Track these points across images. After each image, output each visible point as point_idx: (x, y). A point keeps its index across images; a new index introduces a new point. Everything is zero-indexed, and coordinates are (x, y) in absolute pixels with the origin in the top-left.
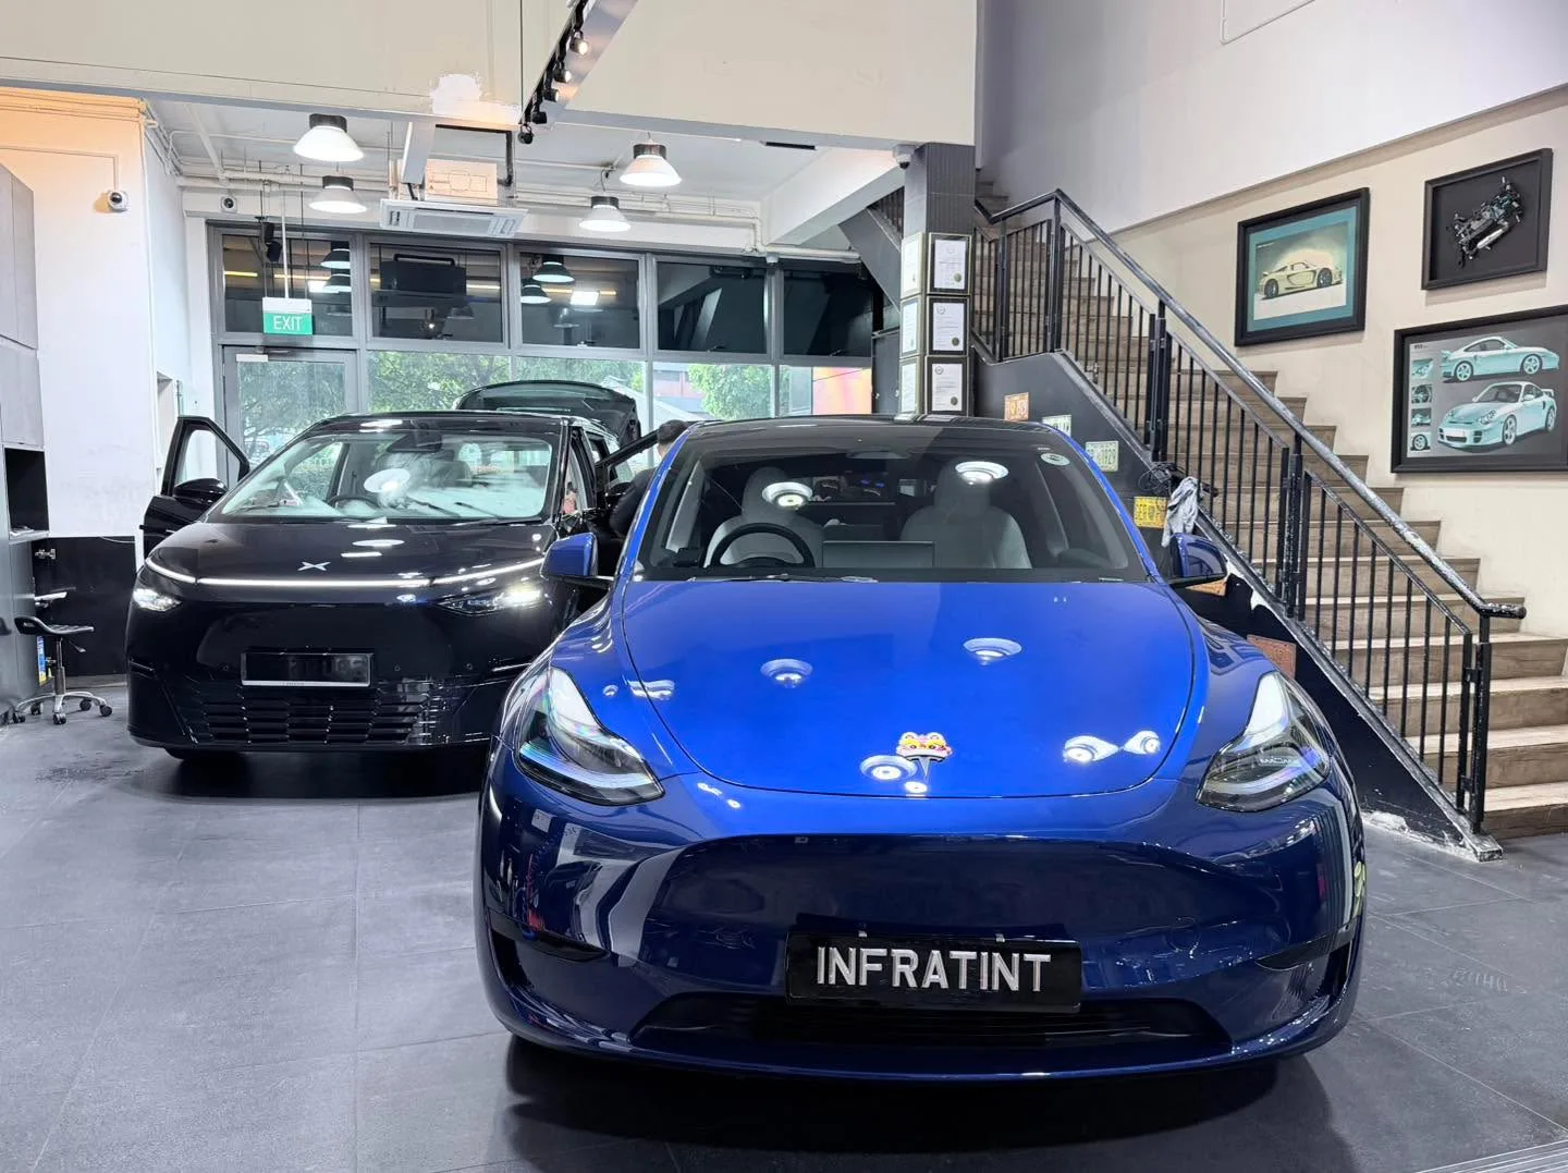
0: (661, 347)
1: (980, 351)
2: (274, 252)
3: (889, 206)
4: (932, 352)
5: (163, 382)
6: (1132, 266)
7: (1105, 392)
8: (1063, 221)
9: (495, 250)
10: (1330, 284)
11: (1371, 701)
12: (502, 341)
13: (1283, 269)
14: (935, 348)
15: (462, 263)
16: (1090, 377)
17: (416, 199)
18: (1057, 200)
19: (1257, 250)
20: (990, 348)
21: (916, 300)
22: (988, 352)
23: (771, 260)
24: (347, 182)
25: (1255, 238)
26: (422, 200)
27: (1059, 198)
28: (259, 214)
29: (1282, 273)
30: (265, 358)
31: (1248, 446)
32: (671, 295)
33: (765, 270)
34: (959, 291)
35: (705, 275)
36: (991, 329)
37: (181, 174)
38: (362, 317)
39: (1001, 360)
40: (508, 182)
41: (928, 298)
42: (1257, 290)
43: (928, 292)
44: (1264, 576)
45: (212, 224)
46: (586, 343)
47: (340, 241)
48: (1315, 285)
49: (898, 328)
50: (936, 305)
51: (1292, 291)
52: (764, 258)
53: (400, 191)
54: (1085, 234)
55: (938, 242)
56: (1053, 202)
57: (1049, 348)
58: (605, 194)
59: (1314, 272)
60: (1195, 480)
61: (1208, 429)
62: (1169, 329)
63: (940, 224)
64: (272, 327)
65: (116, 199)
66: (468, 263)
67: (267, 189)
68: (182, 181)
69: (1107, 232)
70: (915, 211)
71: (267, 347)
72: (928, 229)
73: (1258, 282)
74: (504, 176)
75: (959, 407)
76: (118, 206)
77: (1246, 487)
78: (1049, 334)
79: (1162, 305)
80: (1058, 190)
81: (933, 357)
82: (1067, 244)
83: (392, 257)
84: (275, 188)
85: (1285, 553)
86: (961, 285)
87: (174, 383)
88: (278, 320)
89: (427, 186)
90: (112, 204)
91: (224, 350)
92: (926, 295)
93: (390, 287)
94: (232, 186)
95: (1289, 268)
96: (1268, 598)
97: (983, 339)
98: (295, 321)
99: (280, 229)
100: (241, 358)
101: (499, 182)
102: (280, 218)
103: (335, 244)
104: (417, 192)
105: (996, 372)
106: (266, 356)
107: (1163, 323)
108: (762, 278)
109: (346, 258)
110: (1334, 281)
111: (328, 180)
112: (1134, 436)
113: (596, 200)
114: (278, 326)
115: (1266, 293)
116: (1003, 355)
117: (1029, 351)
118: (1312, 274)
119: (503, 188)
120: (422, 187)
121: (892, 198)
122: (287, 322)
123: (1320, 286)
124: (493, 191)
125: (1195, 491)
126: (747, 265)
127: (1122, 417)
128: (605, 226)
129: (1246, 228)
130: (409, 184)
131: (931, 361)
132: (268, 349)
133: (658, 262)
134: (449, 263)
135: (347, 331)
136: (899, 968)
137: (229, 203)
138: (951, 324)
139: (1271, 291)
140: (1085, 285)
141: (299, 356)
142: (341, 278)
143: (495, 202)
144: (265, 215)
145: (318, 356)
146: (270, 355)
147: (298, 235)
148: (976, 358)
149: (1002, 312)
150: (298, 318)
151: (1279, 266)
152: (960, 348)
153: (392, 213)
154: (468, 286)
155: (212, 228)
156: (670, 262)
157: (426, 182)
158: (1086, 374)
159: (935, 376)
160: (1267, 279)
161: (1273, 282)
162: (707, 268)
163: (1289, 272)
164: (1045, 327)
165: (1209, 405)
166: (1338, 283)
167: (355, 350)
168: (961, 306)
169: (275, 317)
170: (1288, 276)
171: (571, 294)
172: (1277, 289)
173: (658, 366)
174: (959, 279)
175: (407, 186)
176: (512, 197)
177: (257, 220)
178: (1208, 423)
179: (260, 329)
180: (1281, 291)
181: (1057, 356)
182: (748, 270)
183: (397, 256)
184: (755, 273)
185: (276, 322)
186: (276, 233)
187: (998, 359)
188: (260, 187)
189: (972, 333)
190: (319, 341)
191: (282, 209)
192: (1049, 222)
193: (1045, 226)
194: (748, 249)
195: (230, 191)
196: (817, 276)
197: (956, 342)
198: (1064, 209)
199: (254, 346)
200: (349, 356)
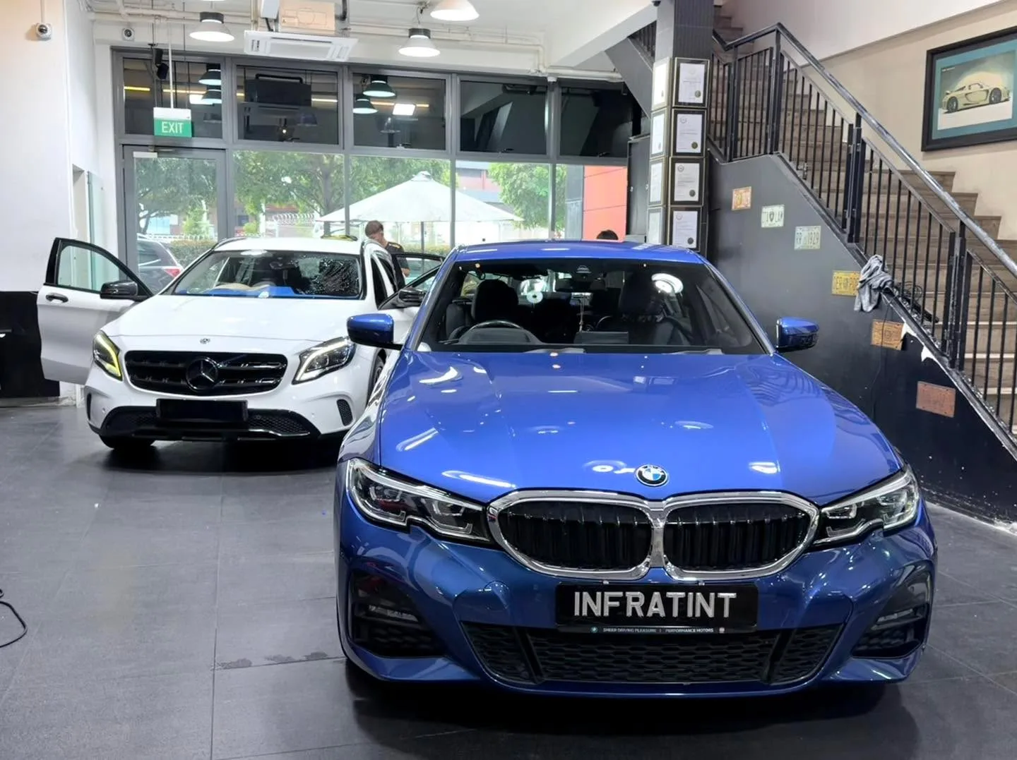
0: (462, 149)
1: (714, 153)
2: (163, 71)
3: (644, 37)
4: (675, 153)
5: (77, 173)
6: (836, 85)
7: (812, 187)
8: (782, 48)
9: (332, 70)
10: (1000, 101)
11: (1013, 435)
12: (338, 144)
13: (962, 89)
14: (678, 151)
15: (308, 80)
16: (800, 174)
17: (272, 30)
18: (778, 32)
19: (942, 73)
20: (722, 150)
21: (663, 112)
22: (720, 153)
23: (551, 79)
24: (218, 16)
25: (941, 63)
26: (277, 31)
27: (780, 30)
28: (151, 42)
29: (960, 92)
30: (154, 155)
31: (924, 232)
32: (471, 108)
33: (547, 87)
34: (699, 104)
35: (498, 91)
36: (723, 135)
37: (92, 11)
38: (230, 124)
39: (730, 161)
40: (343, 17)
41: (673, 110)
42: (941, 106)
43: (674, 105)
44: (933, 335)
45: (116, 50)
46: (403, 145)
47: (213, 63)
48: (988, 102)
49: (649, 134)
50: (679, 116)
51: (968, 107)
52: (546, 78)
53: (259, 23)
54: (801, 60)
55: (682, 65)
56: (775, 33)
57: (769, 151)
58: (420, 27)
59: (987, 91)
60: (881, 258)
61: (892, 217)
62: (863, 136)
63: (685, 50)
64: (162, 130)
65: (42, 30)
66: (313, 81)
67: (157, 22)
68: (92, 16)
69: (818, 58)
70: (665, 40)
71: (156, 146)
72: (676, 54)
73: (941, 98)
74: (340, 12)
75: (696, 198)
76: (44, 35)
77: (921, 264)
78: (769, 140)
79: (859, 118)
80: (779, 24)
81: (675, 157)
82: (785, 69)
83: (254, 76)
84: (163, 21)
85: (950, 317)
86: (700, 100)
87: (86, 173)
88: (165, 125)
89: (281, 19)
90: (39, 33)
91: (123, 150)
92: (672, 108)
93: (252, 100)
94: (131, 19)
95: (967, 87)
96: (935, 352)
97: (717, 143)
98: (178, 125)
99: (168, 54)
100: (137, 154)
101: (337, 17)
102: (167, 45)
103: (210, 66)
104: (271, 24)
105: (728, 170)
106: (156, 154)
107: (859, 131)
108: (544, 93)
109: (217, 76)
110: (1003, 99)
111: (205, 15)
112: (834, 222)
113: (413, 31)
114: (165, 129)
115: (948, 108)
116: (733, 156)
117: (753, 154)
118: (985, 93)
119: (338, 22)
120: (276, 21)
121: (648, 29)
122: (172, 126)
123: (991, 103)
124: (331, 24)
125: (881, 266)
126: (533, 83)
127: (825, 207)
128: (420, 53)
129: (933, 55)
130: (267, 19)
131: (674, 161)
132: (157, 148)
133: (461, 81)
134: (298, 81)
135: (218, 134)
136: (630, 604)
137: (128, 33)
138: (691, 131)
139: (952, 107)
140: (798, 100)
141: (182, 154)
142: (212, 92)
143: (333, 33)
144: (156, 42)
145: (196, 153)
146: (158, 153)
147: (181, 58)
148: (710, 159)
149: (732, 121)
150: (181, 124)
151: (960, 85)
152: (698, 150)
153: (253, 41)
154: (313, 100)
155: (115, 52)
156: (471, 81)
157: (280, 17)
158: (797, 172)
159: (677, 172)
160: (949, 97)
161: (954, 99)
162: (501, 86)
163: (966, 91)
164: (766, 134)
165: (894, 198)
166: (1007, 100)
167: (224, 149)
168: (699, 117)
169: (163, 123)
170: (966, 94)
171: (393, 106)
172: (957, 104)
173: (460, 164)
174: (699, 95)
175: (265, 21)
176: (346, 29)
177: (149, 47)
178: (893, 212)
179: (151, 131)
180: (960, 106)
181: (774, 157)
182: (535, 87)
183: (258, 76)
184: (538, 89)
185: (163, 127)
186: (164, 57)
187: (728, 159)
188: (151, 21)
189: (708, 138)
190: (197, 142)
191: (169, 39)
192: (771, 49)
193: (768, 52)
194: (533, 71)
195: (129, 24)
196: (588, 92)
197: (695, 145)
198: (784, 40)
199: (147, 146)
200: (219, 154)
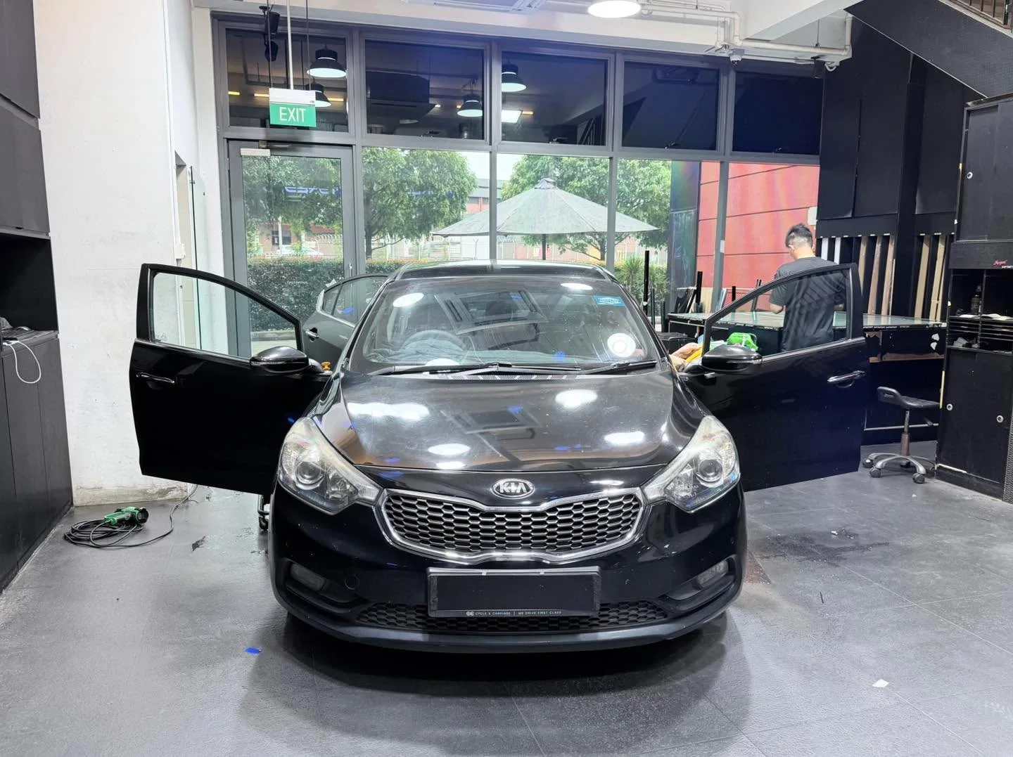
0: (624, 145)
5: (180, 166)
23: (734, 60)
30: (267, 153)
38: (358, 114)
45: (218, 18)
64: (279, 119)
71: (269, 141)
87: (188, 168)
88: (283, 111)
91: (229, 144)
98: (300, 112)
99: (287, 23)
100: (245, 152)
106: (269, 150)
114: (283, 117)
122: (292, 114)
132: (270, 144)
133: (627, 62)
135: (343, 126)
141: (300, 151)
145: (317, 151)
146: (272, 149)
150: (303, 110)
155: (216, 21)
167: (351, 146)
169: (281, 108)
173: (619, 160)
179: (265, 121)
185: (281, 114)
186: (282, 28)
190: (321, 136)
199: (257, 141)
200: (347, 151)
